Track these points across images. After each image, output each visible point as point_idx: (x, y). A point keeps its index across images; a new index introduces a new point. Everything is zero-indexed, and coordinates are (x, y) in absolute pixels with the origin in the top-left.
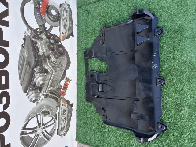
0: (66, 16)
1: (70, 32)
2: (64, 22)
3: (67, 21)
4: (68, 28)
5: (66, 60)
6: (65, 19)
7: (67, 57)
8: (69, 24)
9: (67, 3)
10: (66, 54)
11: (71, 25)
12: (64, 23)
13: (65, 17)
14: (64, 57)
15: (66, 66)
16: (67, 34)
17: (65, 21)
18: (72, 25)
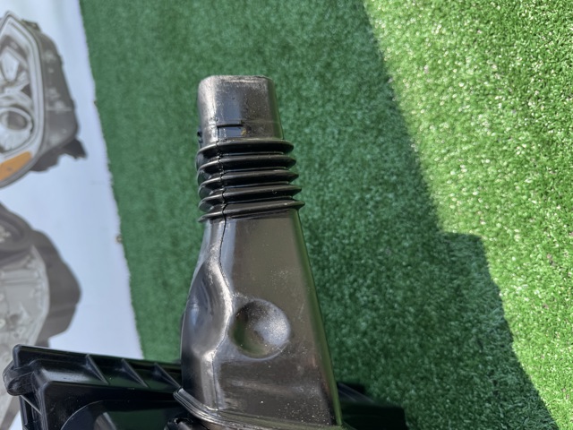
0: (21, 69)
1: (56, 139)
2: (9, 98)
3: (27, 90)
4: (39, 121)
5: (44, 285)
6: (10, 84)
7: (49, 266)
8: (48, 101)
9: (20, 16)
10: (34, 251)
11: (60, 107)
12: (6, 103)
13: (11, 75)
14: (25, 267)
15: (51, 316)
16: (33, 149)
17: (15, 92)
18: (70, 103)
